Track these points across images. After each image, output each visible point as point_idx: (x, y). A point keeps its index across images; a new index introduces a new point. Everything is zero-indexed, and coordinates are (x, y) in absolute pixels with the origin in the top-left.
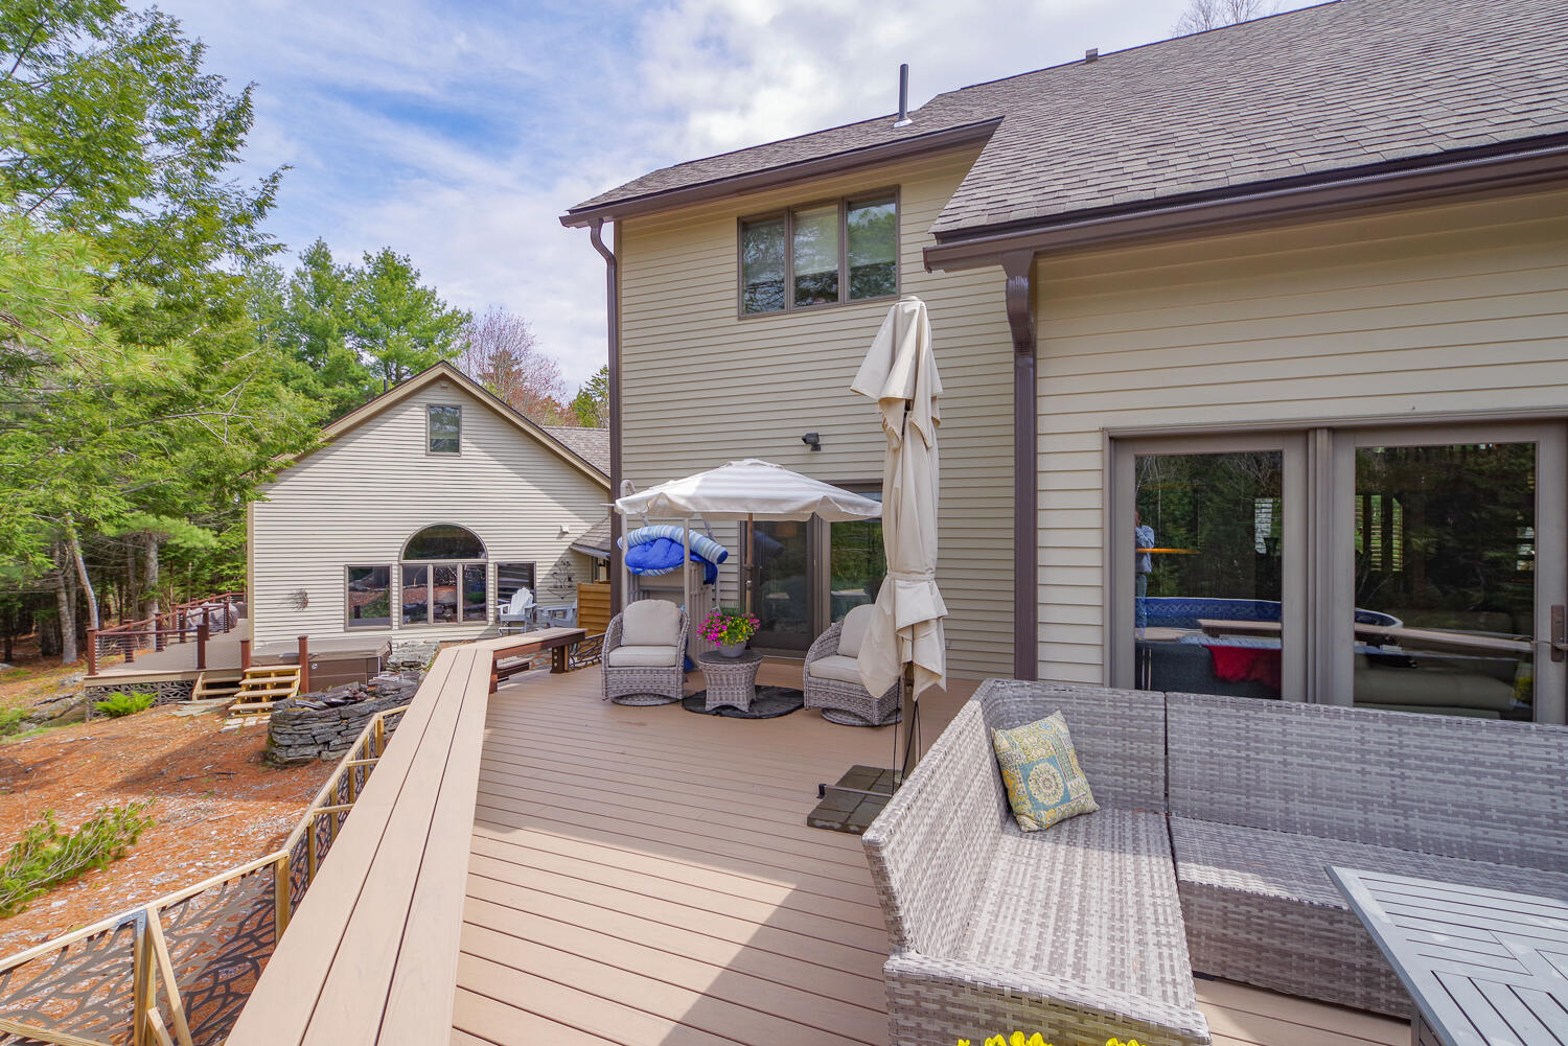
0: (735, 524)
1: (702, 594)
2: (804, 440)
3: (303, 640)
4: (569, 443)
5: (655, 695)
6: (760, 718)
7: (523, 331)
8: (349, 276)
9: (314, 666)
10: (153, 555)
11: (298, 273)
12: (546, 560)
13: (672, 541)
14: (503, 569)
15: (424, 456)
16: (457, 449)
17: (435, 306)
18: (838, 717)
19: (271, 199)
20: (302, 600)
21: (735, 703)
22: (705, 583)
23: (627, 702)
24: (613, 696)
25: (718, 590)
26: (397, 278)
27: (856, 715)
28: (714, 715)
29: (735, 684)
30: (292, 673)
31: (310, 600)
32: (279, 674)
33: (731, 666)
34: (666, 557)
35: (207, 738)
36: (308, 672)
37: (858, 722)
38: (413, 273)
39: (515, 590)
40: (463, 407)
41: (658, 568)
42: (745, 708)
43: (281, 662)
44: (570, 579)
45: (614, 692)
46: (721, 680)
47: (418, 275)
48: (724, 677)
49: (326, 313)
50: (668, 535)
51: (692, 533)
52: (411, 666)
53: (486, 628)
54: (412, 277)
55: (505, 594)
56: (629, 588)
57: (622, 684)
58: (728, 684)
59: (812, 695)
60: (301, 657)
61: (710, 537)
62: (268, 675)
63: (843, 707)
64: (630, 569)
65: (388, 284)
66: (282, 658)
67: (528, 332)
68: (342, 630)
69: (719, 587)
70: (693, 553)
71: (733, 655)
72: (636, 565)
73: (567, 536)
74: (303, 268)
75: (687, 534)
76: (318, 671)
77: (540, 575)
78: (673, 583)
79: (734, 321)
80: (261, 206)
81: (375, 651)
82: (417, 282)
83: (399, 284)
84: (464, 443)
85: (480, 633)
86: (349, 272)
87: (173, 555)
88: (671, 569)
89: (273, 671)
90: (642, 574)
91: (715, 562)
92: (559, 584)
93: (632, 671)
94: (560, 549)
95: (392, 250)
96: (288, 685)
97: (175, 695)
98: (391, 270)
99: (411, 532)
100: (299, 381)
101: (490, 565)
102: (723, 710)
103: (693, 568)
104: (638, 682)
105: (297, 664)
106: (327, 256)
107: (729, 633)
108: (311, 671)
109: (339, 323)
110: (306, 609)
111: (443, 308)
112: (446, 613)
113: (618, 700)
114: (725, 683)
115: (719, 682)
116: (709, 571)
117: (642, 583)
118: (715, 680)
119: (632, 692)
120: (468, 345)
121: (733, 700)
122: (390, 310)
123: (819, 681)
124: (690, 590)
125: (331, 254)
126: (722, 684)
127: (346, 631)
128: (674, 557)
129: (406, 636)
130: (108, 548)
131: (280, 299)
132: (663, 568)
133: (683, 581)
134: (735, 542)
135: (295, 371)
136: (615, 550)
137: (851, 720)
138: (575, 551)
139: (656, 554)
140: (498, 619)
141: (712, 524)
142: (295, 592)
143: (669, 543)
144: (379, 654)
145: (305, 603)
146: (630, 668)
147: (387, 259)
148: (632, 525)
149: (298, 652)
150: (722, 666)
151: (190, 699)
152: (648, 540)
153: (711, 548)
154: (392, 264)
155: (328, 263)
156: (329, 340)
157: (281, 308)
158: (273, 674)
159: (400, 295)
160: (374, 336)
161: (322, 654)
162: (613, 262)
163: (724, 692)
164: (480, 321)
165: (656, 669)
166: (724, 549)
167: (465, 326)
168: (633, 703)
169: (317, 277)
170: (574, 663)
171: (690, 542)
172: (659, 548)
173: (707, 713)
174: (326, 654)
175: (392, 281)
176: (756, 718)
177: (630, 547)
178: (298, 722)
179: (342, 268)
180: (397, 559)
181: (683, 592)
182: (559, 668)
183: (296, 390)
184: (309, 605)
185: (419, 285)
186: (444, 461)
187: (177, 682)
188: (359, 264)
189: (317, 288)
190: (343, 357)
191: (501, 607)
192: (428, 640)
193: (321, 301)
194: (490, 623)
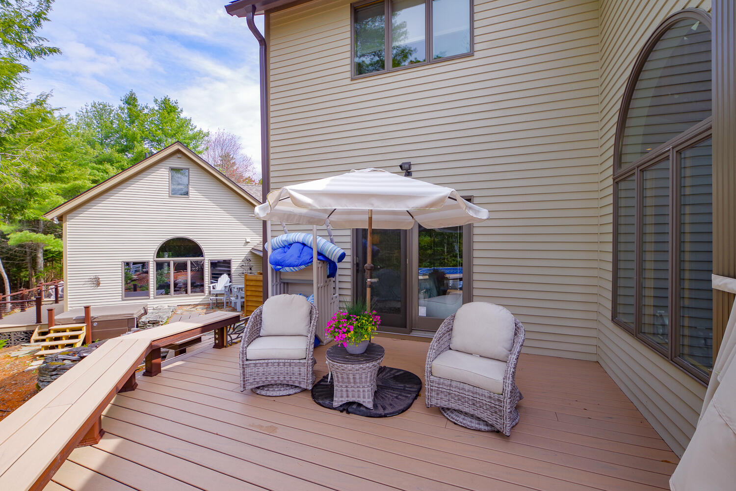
0: (349, 232)
1: (326, 285)
2: (401, 166)
3: (87, 308)
4: (251, 193)
5: (288, 385)
6: (385, 416)
7: (235, 142)
8: (146, 111)
9: (95, 324)
10: (40, 255)
11: (120, 108)
12: (238, 258)
13: (304, 245)
14: (214, 264)
15: (168, 197)
16: (187, 193)
17: (191, 127)
18: (460, 419)
19: (45, 14)
20: (97, 282)
21: (361, 401)
22: (328, 277)
23: (263, 393)
24: (250, 387)
25: (337, 282)
26: (171, 112)
27: (479, 419)
28: (342, 411)
29: (361, 382)
30: (80, 329)
31: (101, 282)
32: (72, 330)
33: (357, 366)
34: (299, 257)
35: (13, 376)
36: (91, 328)
37: (483, 427)
38: (179, 110)
39: (221, 274)
40: (190, 169)
41: (293, 266)
42: (370, 406)
43: (75, 322)
44: (251, 269)
45: (251, 384)
46: (348, 378)
47: (182, 111)
48: (351, 377)
49: (135, 129)
50: (301, 240)
51: (319, 239)
52: (154, 323)
53: (203, 297)
54: (179, 112)
55: (215, 277)
56: (272, 281)
57: (258, 375)
58: (355, 382)
59: (434, 394)
60: (86, 319)
61: (332, 242)
62: (64, 331)
63: (467, 410)
64: (273, 266)
65: (166, 114)
66: (74, 320)
67: (237, 142)
68: (121, 300)
69: (338, 278)
70: (319, 254)
71: (358, 352)
72: (276, 263)
73: (249, 244)
74: (123, 105)
75: (315, 239)
76: (97, 327)
77: (234, 267)
78: (305, 277)
79: (348, 81)
80: (38, 18)
81: (132, 314)
82: (181, 114)
83: (172, 114)
84: (192, 191)
85: (200, 300)
86: (147, 108)
87: (52, 255)
88: (303, 267)
89: (68, 328)
90: (281, 270)
91: (336, 261)
92: (245, 272)
93: (267, 363)
94: (246, 251)
95: (168, 97)
96: (76, 337)
97: (23, 339)
98: (168, 108)
99: (161, 242)
100: (119, 164)
101: (206, 261)
102: (349, 408)
103: (320, 266)
104: (273, 374)
105: (84, 323)
106: (135, 99)
107: (356, 332)
108: (93, 327)
109: (141, 134)
110: (99, 288)
111: (194, 129)
112: (180, 289)
113: (256, 391)
114: (352, 381)
115: (346, 380)
116: (331, 266)
117: (282, 277)
118: (342, 378)
119: (267, 383)
120: (207, 149)
121: (359, 397)
122: (167, 128)
123: (442, 381)
124: (318, 283)
125: (137, 98)
126: (349, 382)
127: (123, 300)
128: (306, 258)
129: (158, 303)
130: (15, 252)
131: (112, 123)
132: (297, 266)
133: (313, 276)
134: (349, 246)
135: (117, 158)
136: (265, 251)
137: (474, 424)
138: (253, 253)
139: (292, 255)
140: (210, 292)
141: (334, 233)
142: (92, 277)
143: (302, 246)
144: (135, 316)
145: (98, 284)
146: (265, 362)
147: (166, 101)
148: (275, 234)
149: (84, 315)
150: (350, 366)
151: (29, 342)
152: (286, 244)
153: (333, 250)
154: (168, 104)
155: (136, 103)
156: (135, 142)
157: (112, 127)
158: (68, 330)
159: (173, 120)
160: (159, 142)
161: (100, 317)
162: (263, 43)
163: (350, 390)
164: (213, 137)
165: (288, 362)
166: (342, 251)
167: (206, 138)
168: (269, 393)
169: (129, 109)
170: (232, 340)
171: (317, 245)
172: (294, 251)
173: (335, 409)
174: (108, 316)
175: (168, 113)
176: (380, 416)
177: (274, 249)
178: (54, 373)
179: (143, 106)
180: (152, 257)
181: (312, 284)
182: (220, 344)
183: (118, 168)
184: (101, 285)
185: (182, 115)
186: (181, 201)
187: (24, 332)
188: (152, 105)
189: (130, 116)
190: (142, 151)
191: (211, 285)
192: (170, 305)
193: (132, 122)
194: (206, 295)
